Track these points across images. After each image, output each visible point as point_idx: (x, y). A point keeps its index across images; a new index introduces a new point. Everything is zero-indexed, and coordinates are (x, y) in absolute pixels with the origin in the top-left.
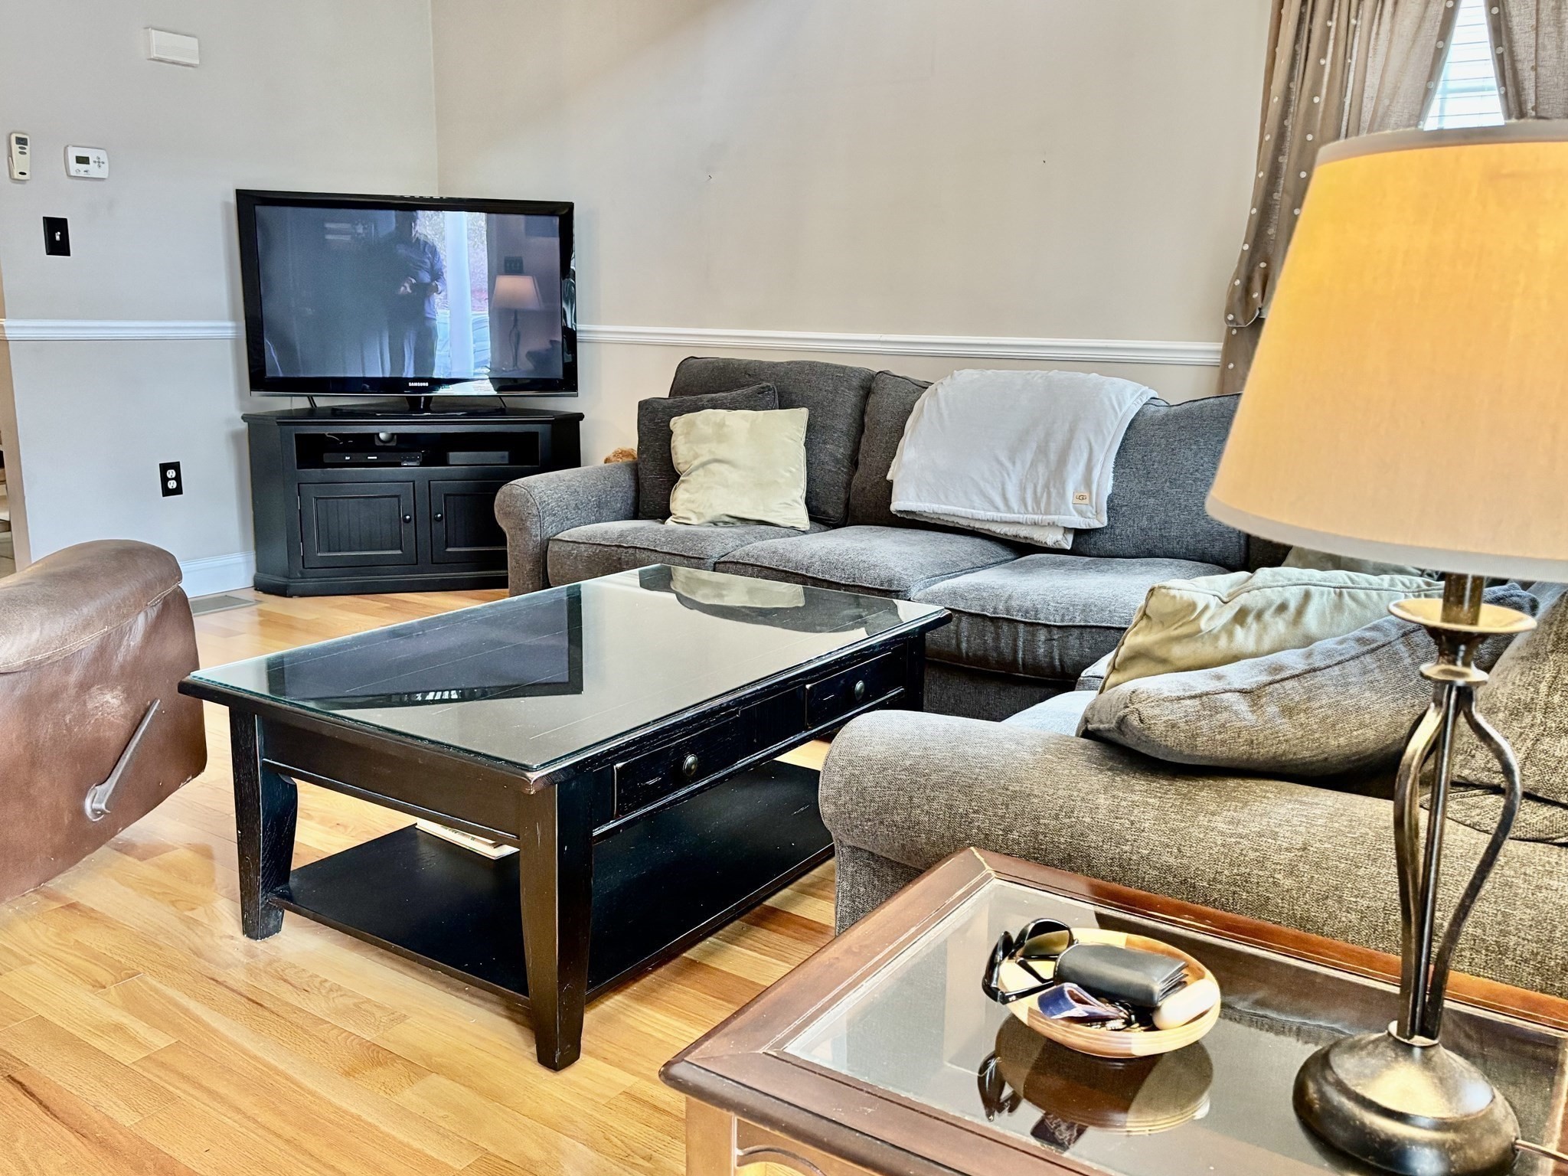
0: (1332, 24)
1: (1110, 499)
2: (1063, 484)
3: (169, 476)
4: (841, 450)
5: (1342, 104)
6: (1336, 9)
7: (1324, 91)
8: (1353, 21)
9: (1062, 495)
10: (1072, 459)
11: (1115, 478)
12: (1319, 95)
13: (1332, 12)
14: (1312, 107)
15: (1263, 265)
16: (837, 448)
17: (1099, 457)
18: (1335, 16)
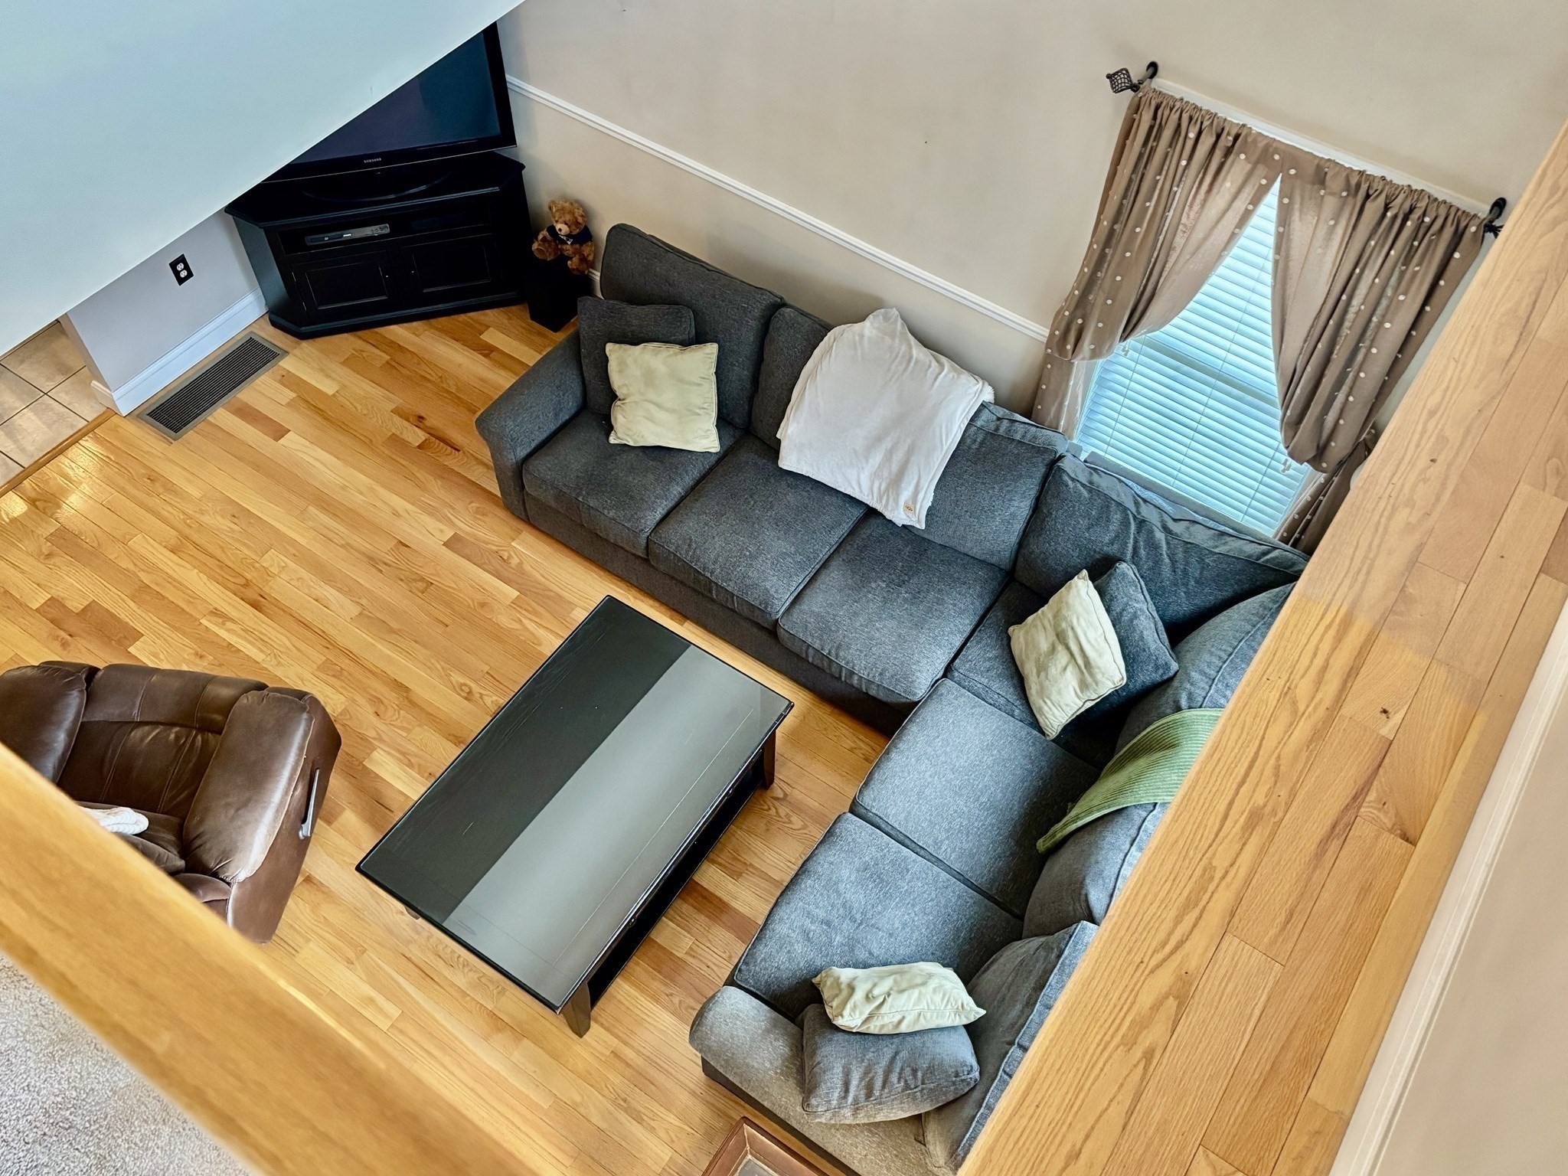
0: (1161, 178)
1: (930, 509)
2: (898, 495)
3: (179, 269)
4: (745, 372)
5: (1156, 240)
6: (1166, 168)
7: (1145, 225)
8: (1175, 189)
9: (896, 501)
10: (906, 479)
11: (935, 496)
12: (1141, 227)
13: (1162, 169)
14: (1134, 234)
15: (1080, 321)
16: (741, 372)
17: (924, 484)
18: (1164, 173)
